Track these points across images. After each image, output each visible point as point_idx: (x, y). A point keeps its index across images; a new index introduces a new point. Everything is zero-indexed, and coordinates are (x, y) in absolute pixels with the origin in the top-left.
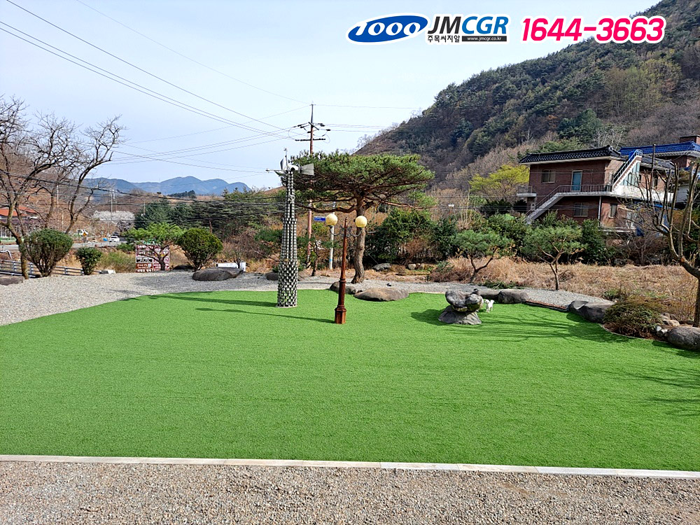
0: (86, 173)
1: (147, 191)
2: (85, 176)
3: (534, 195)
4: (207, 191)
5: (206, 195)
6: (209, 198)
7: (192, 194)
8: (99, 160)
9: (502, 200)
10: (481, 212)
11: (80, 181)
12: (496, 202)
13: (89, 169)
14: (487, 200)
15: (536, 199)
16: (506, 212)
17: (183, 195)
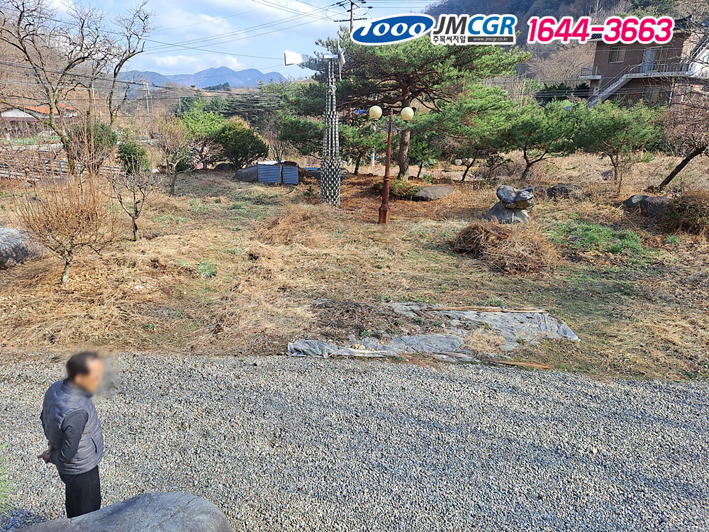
0: (120, 65)
1: (180, 84)
2: (119, 70)
3: (599, 77)
4: (242, 83)
5: (240, 88)
6: (244, 91)
7: (226, 87)
8: (131, 51)
9: (562, 84)
10: (537, 98)
11: (115, 74)
12: (554, 87)
13: (122, 62)
14: (545, 85)
15: (600, 82)
16: (565, 98)
17: (218, 88)
